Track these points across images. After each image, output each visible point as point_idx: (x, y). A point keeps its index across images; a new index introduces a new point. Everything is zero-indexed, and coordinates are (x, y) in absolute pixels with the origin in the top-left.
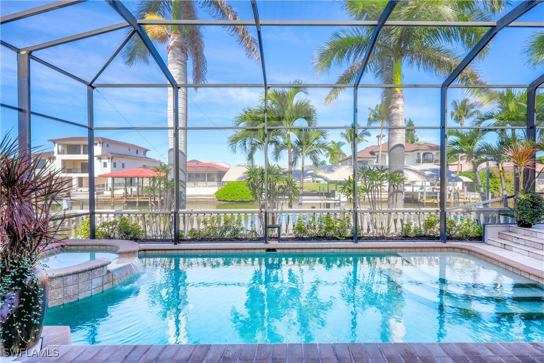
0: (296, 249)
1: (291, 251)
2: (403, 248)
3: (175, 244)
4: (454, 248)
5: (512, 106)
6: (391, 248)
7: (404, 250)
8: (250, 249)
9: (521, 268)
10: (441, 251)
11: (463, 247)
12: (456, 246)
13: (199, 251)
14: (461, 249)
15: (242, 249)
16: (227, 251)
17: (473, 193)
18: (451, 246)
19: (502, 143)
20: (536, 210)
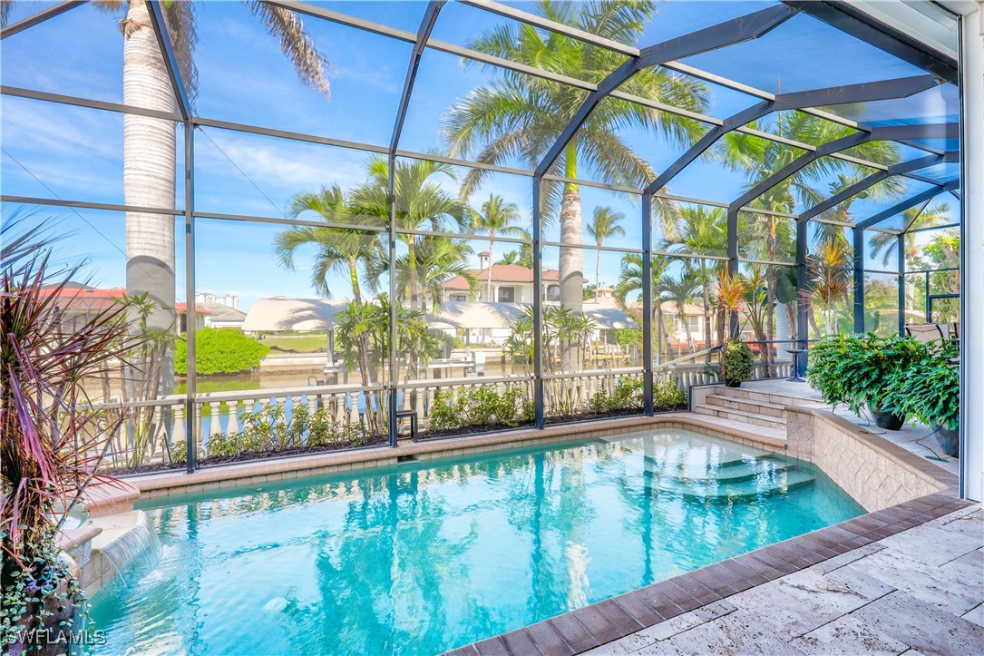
0: (453, 450)
1: (444, 454)
2: (606, 429)
3: (190, 471)
4: (664, 422)
5: (702, 230)
6: (591, 431)
7: (608, 432)
8: (368, 461)
9: (753, 438)
10: (651, 429)
11: (676, 419)
12: (667, 419)
13: (255, 480)
14: (673, 422)
15: (351, 463)
16: (321, 472)
17: (614, 346)
18: (662, 419)
19: (687, 277)
20: (746, 364)
